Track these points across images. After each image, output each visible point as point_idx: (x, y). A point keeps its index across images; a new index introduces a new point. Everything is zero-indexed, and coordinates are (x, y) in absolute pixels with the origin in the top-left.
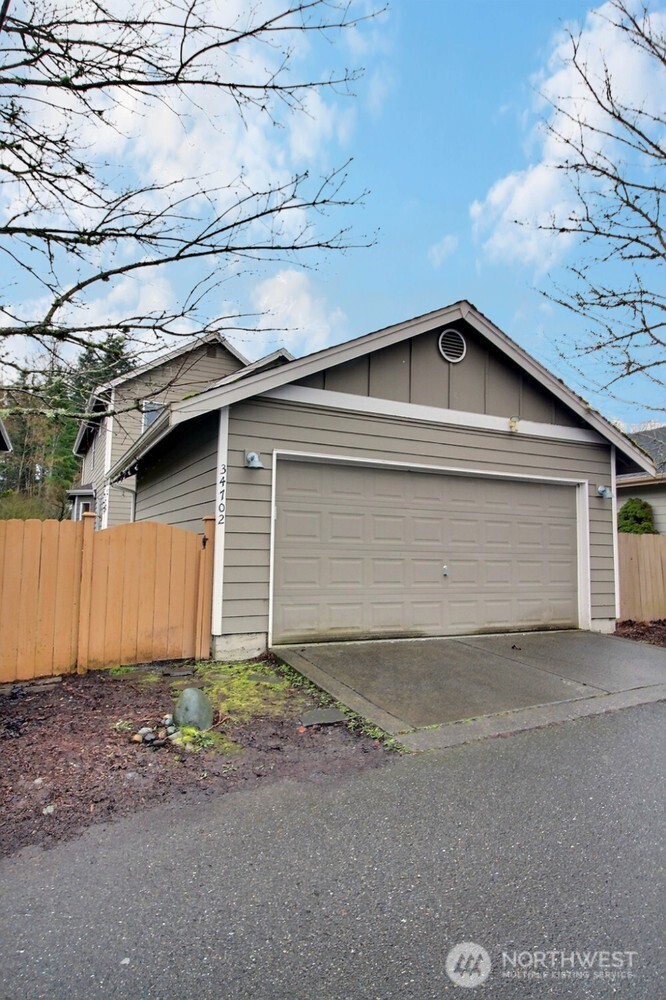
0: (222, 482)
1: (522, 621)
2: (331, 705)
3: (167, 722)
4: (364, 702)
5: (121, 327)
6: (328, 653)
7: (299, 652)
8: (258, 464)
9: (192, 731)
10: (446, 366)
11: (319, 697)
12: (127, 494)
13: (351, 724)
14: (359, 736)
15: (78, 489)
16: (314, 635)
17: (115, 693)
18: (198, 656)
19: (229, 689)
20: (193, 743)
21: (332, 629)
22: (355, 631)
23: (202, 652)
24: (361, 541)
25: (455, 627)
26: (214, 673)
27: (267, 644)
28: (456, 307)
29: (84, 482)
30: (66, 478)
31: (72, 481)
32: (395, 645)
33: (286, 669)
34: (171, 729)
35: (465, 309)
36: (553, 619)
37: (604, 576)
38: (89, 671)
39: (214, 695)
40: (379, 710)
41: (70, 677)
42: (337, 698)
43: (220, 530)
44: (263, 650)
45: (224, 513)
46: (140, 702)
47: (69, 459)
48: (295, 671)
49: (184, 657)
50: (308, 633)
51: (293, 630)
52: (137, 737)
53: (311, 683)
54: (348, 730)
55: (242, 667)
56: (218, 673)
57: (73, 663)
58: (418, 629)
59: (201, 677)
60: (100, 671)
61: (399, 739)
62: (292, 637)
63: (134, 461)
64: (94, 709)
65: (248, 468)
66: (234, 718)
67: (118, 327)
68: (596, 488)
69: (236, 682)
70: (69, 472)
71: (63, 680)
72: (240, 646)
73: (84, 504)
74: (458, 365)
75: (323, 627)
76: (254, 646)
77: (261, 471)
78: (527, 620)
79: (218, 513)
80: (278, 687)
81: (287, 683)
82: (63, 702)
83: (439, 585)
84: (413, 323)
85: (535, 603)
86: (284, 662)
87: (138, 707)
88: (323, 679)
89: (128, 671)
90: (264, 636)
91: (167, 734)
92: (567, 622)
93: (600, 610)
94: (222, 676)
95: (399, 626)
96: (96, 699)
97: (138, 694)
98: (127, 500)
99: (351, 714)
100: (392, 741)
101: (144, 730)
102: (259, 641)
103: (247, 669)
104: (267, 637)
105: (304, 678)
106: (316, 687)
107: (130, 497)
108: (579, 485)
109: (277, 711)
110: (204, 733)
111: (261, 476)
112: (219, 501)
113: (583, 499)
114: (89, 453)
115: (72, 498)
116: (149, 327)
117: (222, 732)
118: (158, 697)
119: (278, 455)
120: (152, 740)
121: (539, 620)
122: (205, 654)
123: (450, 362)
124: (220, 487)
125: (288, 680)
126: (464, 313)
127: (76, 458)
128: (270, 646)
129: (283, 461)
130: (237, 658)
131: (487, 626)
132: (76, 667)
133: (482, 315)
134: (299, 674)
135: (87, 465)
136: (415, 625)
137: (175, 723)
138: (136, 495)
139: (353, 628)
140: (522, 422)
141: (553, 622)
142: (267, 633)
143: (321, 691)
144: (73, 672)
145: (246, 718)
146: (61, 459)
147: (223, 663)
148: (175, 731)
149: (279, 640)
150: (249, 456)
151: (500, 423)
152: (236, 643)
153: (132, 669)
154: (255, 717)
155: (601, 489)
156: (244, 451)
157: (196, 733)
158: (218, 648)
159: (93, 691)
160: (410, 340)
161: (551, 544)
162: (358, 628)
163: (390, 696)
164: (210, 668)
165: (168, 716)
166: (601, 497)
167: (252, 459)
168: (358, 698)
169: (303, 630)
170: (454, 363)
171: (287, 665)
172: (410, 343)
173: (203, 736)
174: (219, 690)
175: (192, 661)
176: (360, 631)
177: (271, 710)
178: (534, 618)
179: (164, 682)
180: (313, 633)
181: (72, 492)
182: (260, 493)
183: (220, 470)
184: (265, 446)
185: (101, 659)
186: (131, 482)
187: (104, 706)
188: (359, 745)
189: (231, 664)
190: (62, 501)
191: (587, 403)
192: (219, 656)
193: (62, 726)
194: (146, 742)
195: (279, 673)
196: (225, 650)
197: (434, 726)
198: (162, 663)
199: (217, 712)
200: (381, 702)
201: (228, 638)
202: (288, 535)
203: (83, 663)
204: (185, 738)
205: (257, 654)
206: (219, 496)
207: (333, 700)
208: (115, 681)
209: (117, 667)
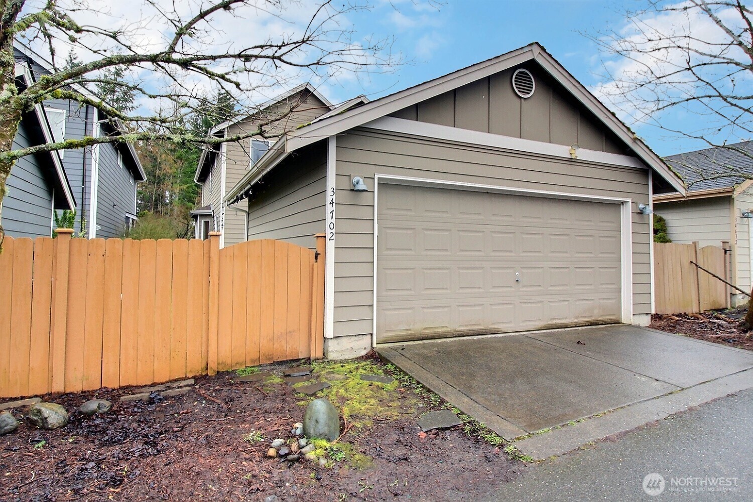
0: (332, 203)
1: (577, 317)
2: (443, 407)
3: (298, 432)
4: (471, 402)
5: (242, 56)
6: (425, 351)
7: (400, 351)
8: (364, 188)
9: (324, 443)
10: (517, 101)
11: (429, 398)
12: (239, 213)
13: (468, 428)
14: (477, 442)
15: (199, 209)
16: (410, 335)
17: (243, 396)
18: (313, 356)
19: (346, 390)
20: (326, 457)
21: (425, 328)
22: (445, 330)
23: (316, 353)
24: (449, 253)
25: (525, 324)
26: (329, 373)
27: (372, 344)
28: (529, 49)
29: (204, 204)
30: (189, 201)
31: (194, 204)
32: (479, 341)
33: (392, 368)
34: (303, 442)
35: (536, 50)
36: (602, 316)
37: (643, 279)
38: (218, 372)
39: (334, 398)
40: (488, 412)
41: (201, 379)
42: (446, 399)
43: (331, 246)
44: (369, 349)
45: (333, 231)
46: (268, 405)
47: (191, 186)
48: (401, 371)
49: (301, 357)
50: (404, 333)
51: (394, 331)
52: (272, 452)
53: (418, 383)
54: (464, 435)
55: (352, 366)
56: (333, 373)
57: (204, 366)
58: (496, 326)
59: (318, 377)
60: (228, 373)
61: (518, 445)
62: (392, 337)
63: (249, 186)
64: (226, 415)
65: (354, 191)
66: (359, 425)
67: (239, 56)
68: (637, 206)
69: (351, 383)
70: (192, 196)
71: (196, 383)
72: (349, 346)
73: (204, 221)
74: (529, 101)
75: (418, 327)
76: (361, 346)
77: (365, 193)
78: (582, 317)
79: (328, 231)
80: (389, 386)
81: (396, 383)
82: (197, 407)
83: (513, 289)
84: (493, 62)
85: (587, 302)
86: (389, 362)
87: (266, 412)
88: (430, 380)
89: (253, 372)
90: (369, 336)
91: (300, 447)
92: (613, 317)
93: (639, 307)
94: (337, 376)
95: (480, 324)
96: (227, 403)
97: (265, 397)
98: (240, 217)
99: (463, 416)
100: (512, 447)
101: (277, 442)
102: (366, 341)
103: (357, 368)
104: (372, 338)
105: (410, 377)
106: (423, 387)
107: (244, 216)
108: (623, 203)
109: (395, 414)
110: (335, 445)
111: (365, 198)
112: (329, 220)
113: (627, 215)
114: (207, 181)
115: (195, 217)
116: (268, 57)
117: (351, 442)
118: (283, 400)
119: (379, 179)
120: (287, 455)
121: (591, 316)
122: (319, 354)
123: (521, 98)
124: (329, 208)
125: (396, 379)
126: (536, 55)
127: (197, 186)
128: (375, 345)
129: (384, 185)
130: (347, 357)
131: (550, 322)
132: (207, 369)
133: (550, 56)
134: (406, 374)
135: (206, 190)
136: (493, 324)
137: (305, 434)
138: (248, 214)
139: (443, 327)
140: (580, 149)
141: (602, 318)
142: (372, 335)
143: (429, 391)
144: (204, 374)
145: (369, 424)
146: (185, 187)
147: (335, 362)
148: (307, 444)
149: (381, 340)
150: (355, 180)
151: (562, 151)
152: (346, 343)
153: (256, 369)
154: (376, 422)
155: (641, 206)
156: (350, 176)
157: (328, 445)
158: (330, 349)
159: (224, 394)
160: (489, 77)
161: (602, 253)
162: (447, 327)
163: (493, 396)
164: (324, 367)
165: (299, 425)
166: (641, 213)
167: (357, 183)
168: (466, 399)
169: (401, 330)
170: (524, 98)
171: (392, 364)
172: (488, 81)
173: (335, 449)
174: (337, 392)
175: (308, 361)
176: (448, 329)
177: (389, 413)
178: (587, 314)
179: (286, 383)
180: (409, 332)
181: (195, 212)
182: (364, 213)
183: (329, 192)
184: (368, 171)
185: (229, 362)
186: (244, 203)
187: (235, 411)
188: (481, 452)
189: (343, 362)
190: (187, 219)
191: (633, 133)
192: (331, 356)
193: (197, 439)
194: (281, 456)
195: (386, 372)
196: (336, 350)
197: (546, 430)
198: (281, 363)
199: (341, 418)
200: (487, 403)
201: (339, 340)
202: (387, 249)
203: (213, 366)
204: (319, 451)
205: (363, 353)
206: (329, 216)
207: (442, 402)
208: (242, 383)
209: (243, 368)
